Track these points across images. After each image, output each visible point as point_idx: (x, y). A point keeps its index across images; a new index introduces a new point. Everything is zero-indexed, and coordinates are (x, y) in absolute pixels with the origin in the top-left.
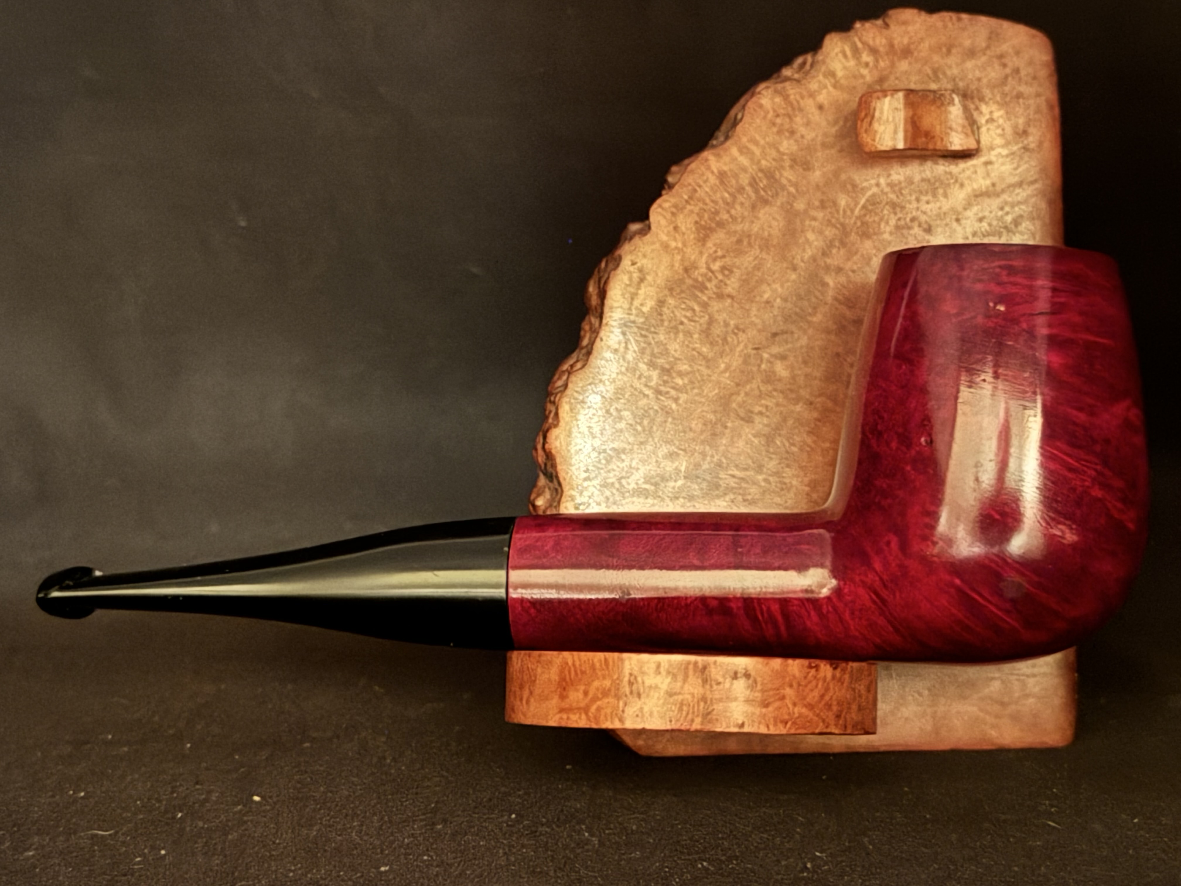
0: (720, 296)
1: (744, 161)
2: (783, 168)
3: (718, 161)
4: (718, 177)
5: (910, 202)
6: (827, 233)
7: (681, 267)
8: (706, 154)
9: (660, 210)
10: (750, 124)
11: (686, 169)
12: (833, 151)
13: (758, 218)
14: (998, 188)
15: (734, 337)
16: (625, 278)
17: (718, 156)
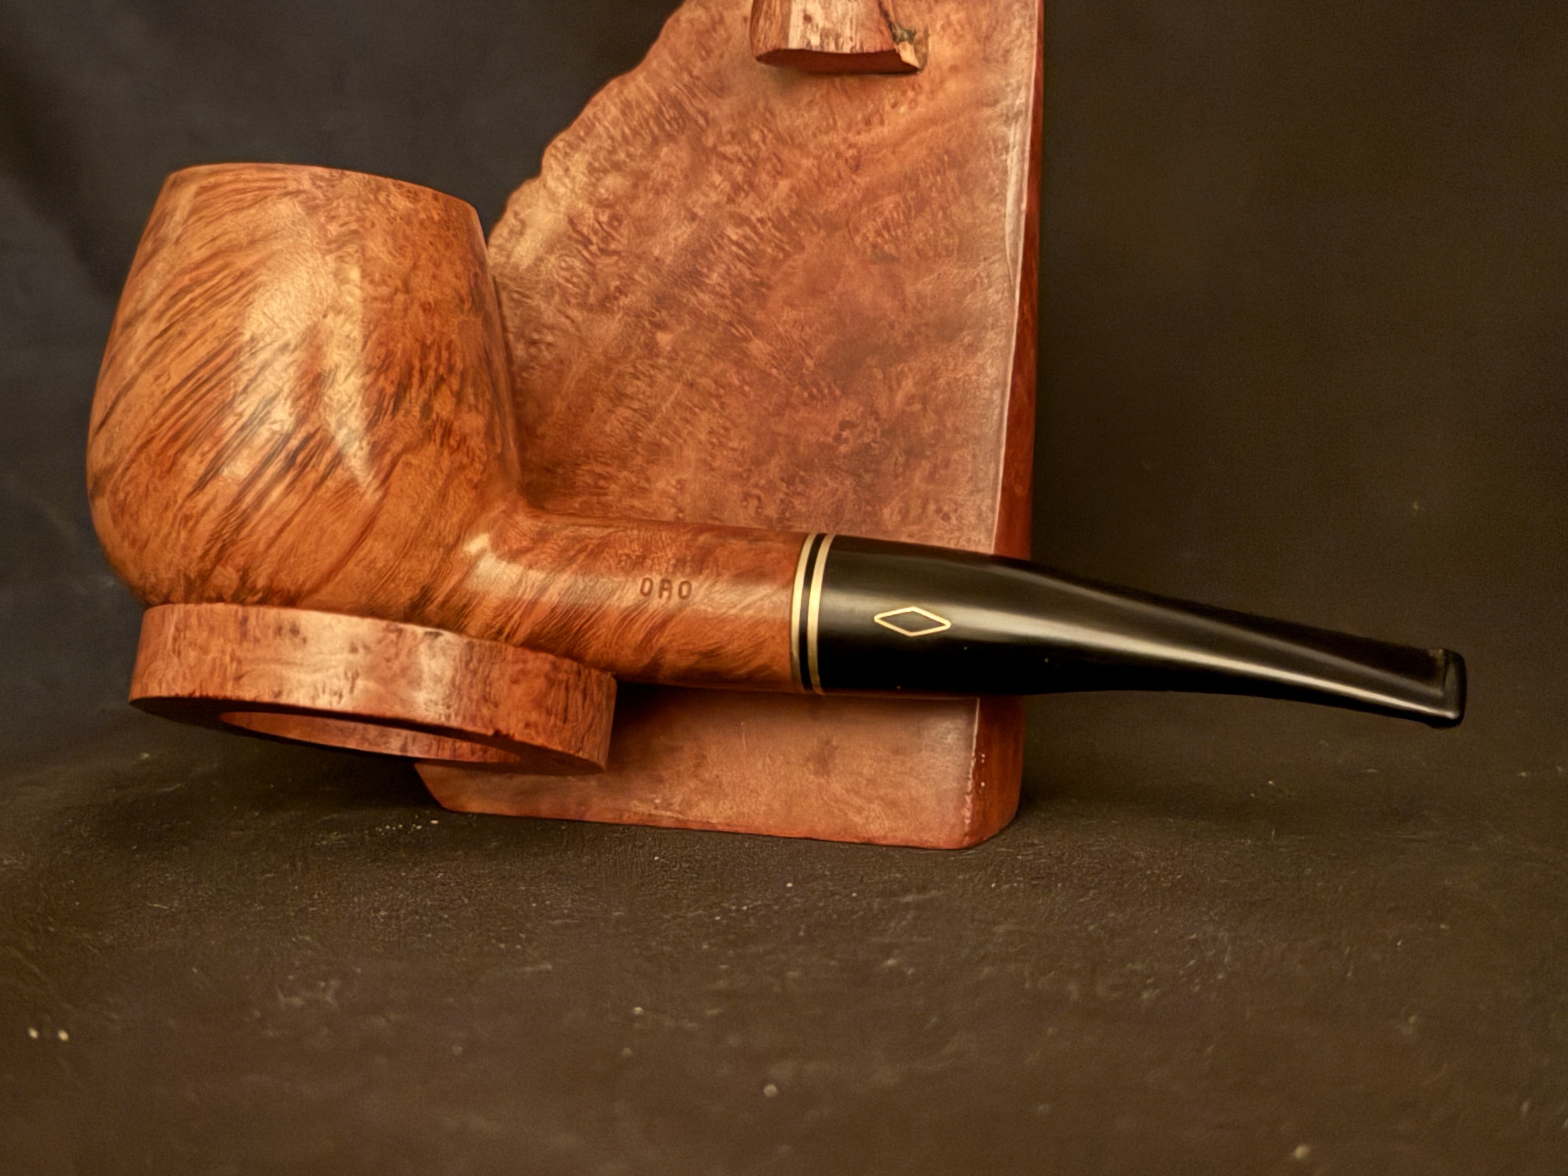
0: (604, 252)
1: (650, 88)
2: (693, 94)
3: (623, 92)
4: (620, 108)
6: (736, 173)
7: (566, 219)
9: (553, 151)
13: (657, 157)
15: (616, 303)
16: (505, 232)
17: (623, 83)
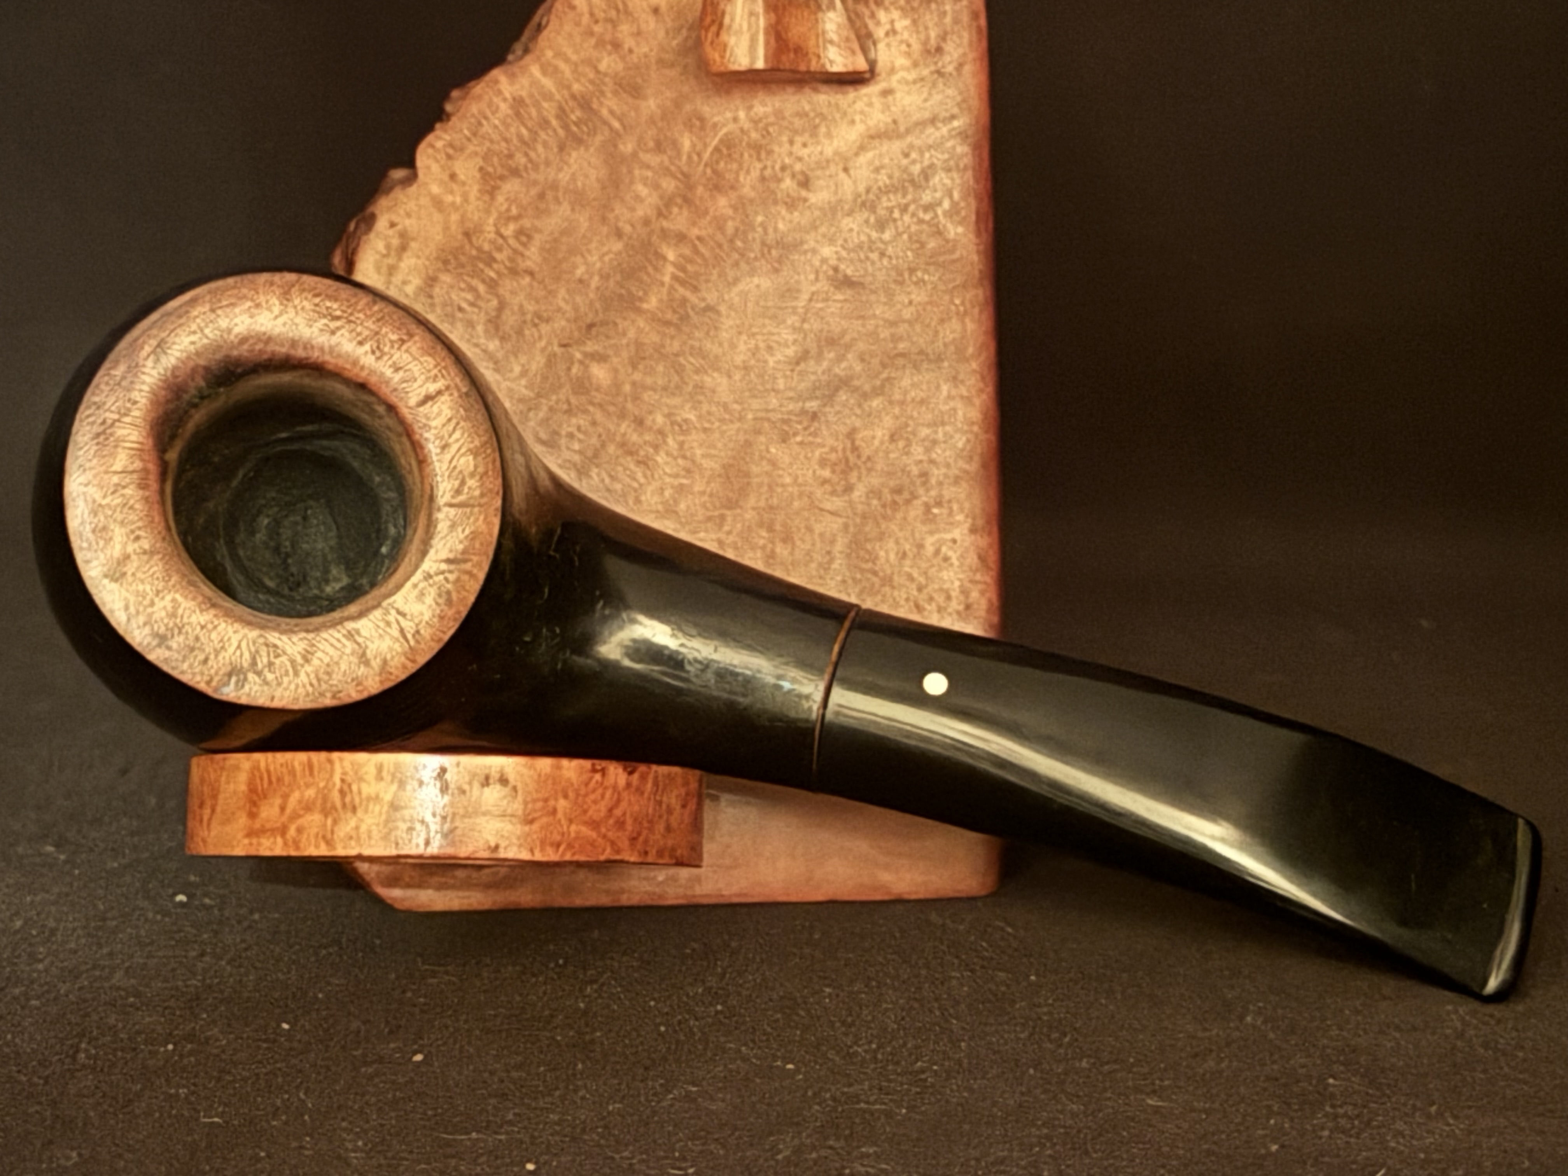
0: (514, 272)
1: (548, 83)
2: (602, 93)
3: (512, 84)
4: (512, 107)
5: (780, 145)
6: (664, 185)
7: (460, 231)
8: (496, 73)
9: (430, 151)
10: (558, 33)
11: (467, 93)
12: (673, 73)
13: (566, 163)
14: (902, 129)
15: (534, 330)
16: (380, 245)
17: (512, 77)
